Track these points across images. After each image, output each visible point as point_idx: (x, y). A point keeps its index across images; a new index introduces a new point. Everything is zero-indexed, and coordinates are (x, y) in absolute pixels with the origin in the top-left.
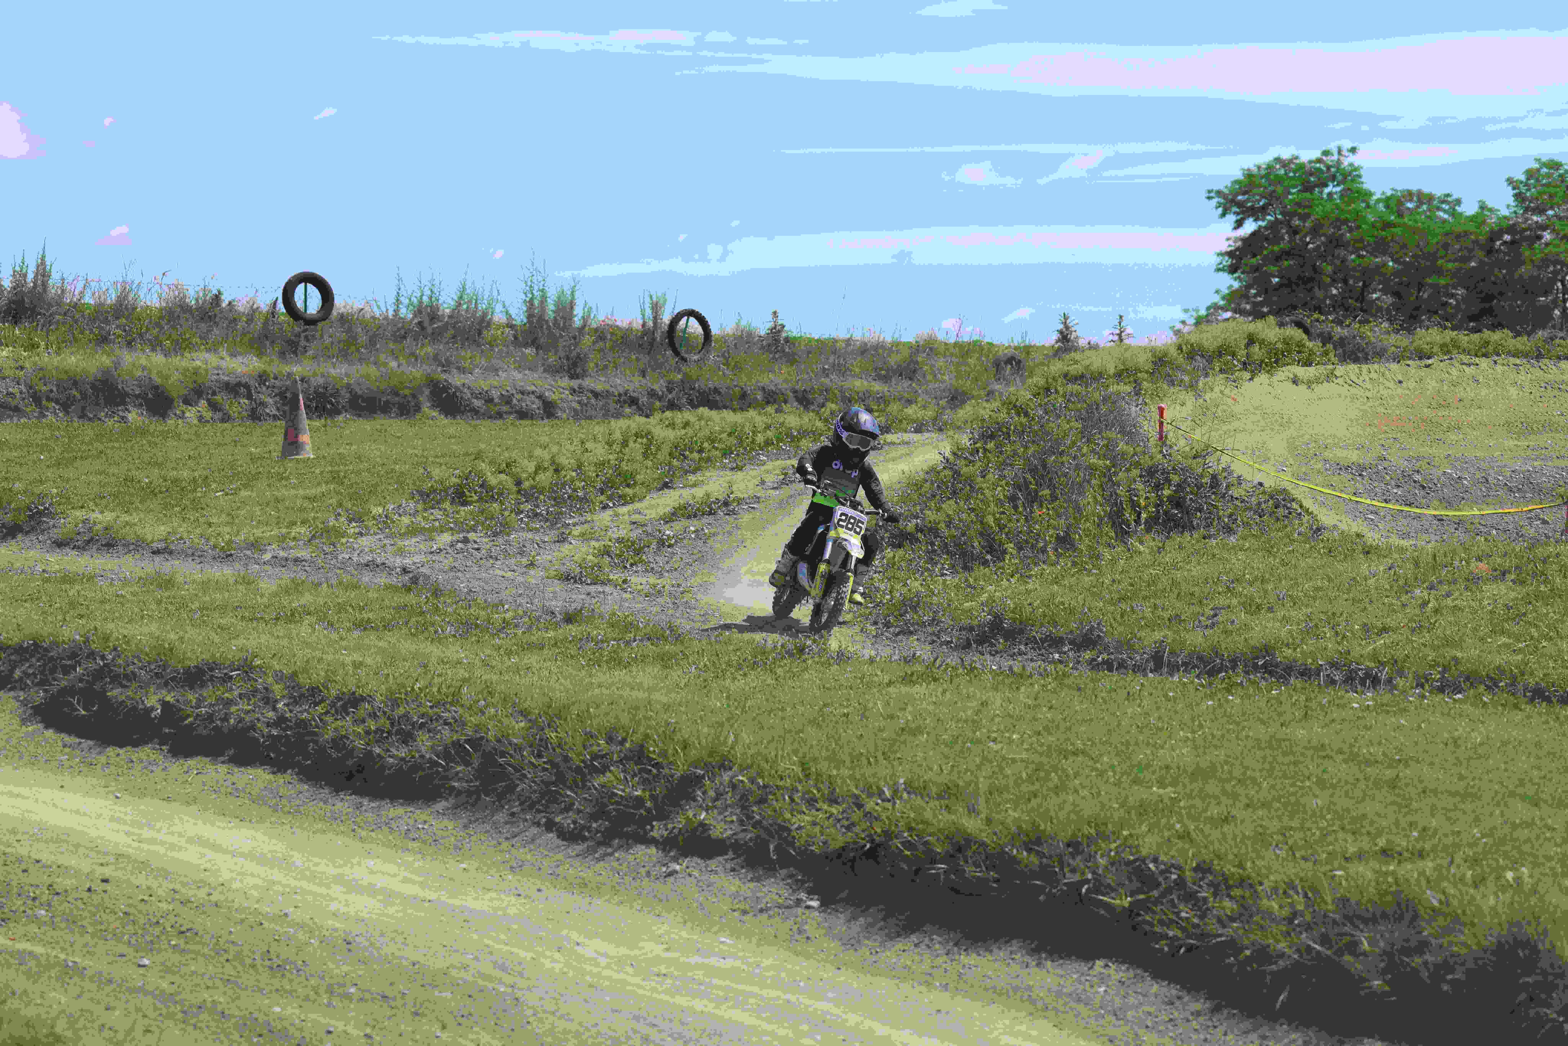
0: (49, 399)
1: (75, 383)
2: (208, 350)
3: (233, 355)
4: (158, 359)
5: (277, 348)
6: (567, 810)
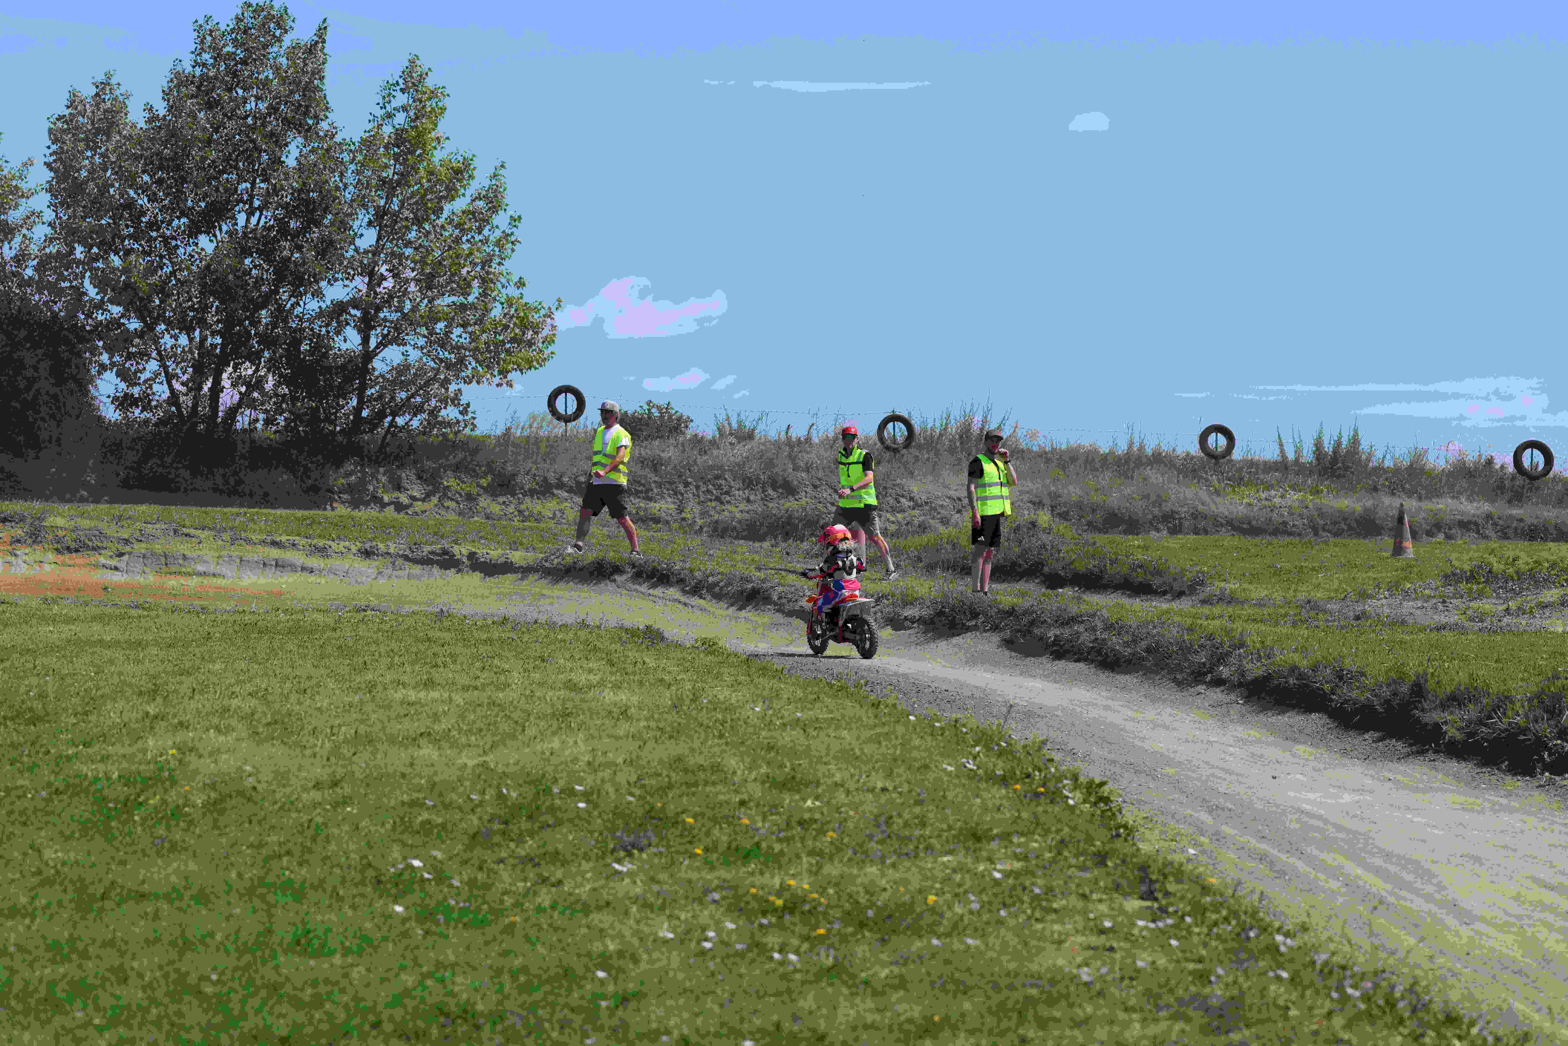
0: (1324, 530)
1: (1345, 519)
2: (1452, 497)
3: (1470, 501)
5: (1507, 496)
6: (1182, 672)
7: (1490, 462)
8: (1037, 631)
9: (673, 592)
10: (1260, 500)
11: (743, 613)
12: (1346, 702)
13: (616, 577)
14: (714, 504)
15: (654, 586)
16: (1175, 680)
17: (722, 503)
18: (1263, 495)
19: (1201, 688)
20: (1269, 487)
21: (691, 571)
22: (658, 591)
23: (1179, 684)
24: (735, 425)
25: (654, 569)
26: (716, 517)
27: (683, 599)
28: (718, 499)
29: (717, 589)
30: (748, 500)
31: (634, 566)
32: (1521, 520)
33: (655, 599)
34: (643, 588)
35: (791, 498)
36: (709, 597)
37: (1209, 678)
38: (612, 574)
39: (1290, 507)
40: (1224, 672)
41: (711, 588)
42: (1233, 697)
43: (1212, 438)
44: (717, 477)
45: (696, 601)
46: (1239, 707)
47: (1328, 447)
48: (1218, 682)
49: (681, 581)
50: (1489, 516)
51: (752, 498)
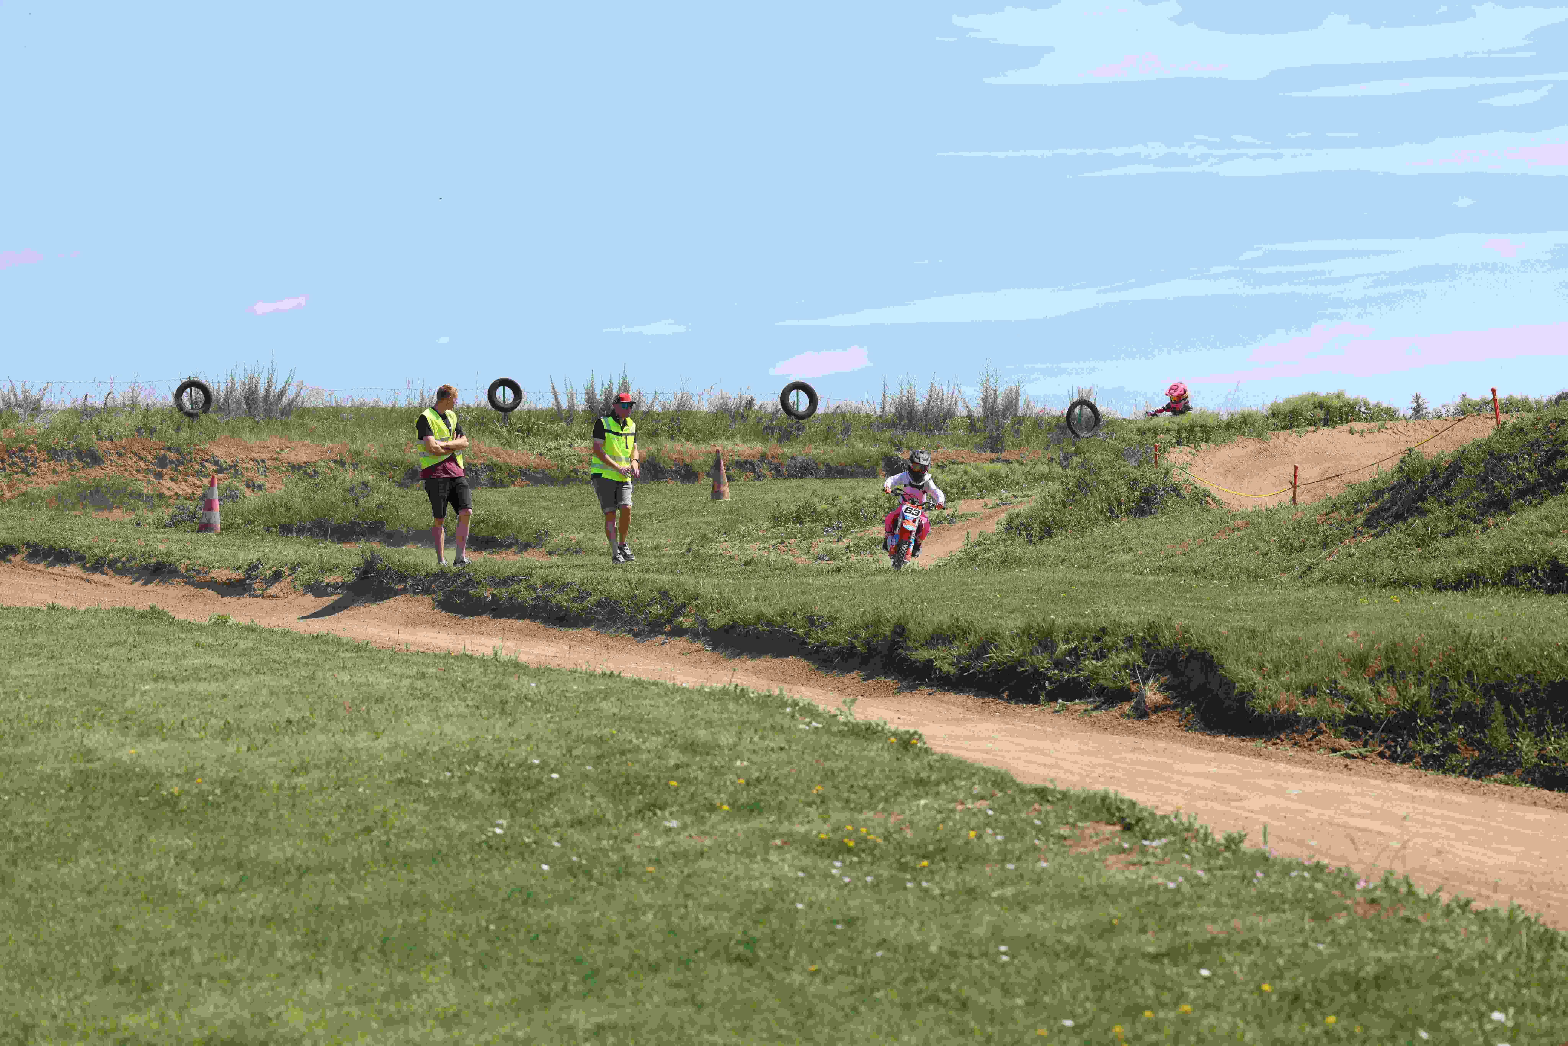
2: (727, 439)
3: (744, 442)
4: (691, 446)
5: (776, 436)
6: (638, 623)
7: (750, 403)
8: (472, 591)
9: (72, 569)
10: (550, 450)
11: (149, 587)
12: (825, 644)
13: (11, 557)
14: (20, 476)
15: (51, 564)
16: (631, 631)
17: (29, 475)
18: (553, 444)
19: (661, 638)
20: (557, 437)
21: (90, 548)
22: (57, 569)
23: (636, 635)
24: (21, 397)
25: (51, 547)
26: (24, 489)
27: (84, 576)
28: (24, 471)
29: (119, 565)
30: (54, 471)
31: (28, 545)
32: (793, 458)
33: (55, 577)
34: (40, 567)
35: (98, 467)
36: (112, 573)
37: (668, 628)
38: (6, 554)
39: (579, 456)
40: (685, 621)
41: (112, 564)
42: (699, 644)
43: (499, 392)
44: (22, 450)
45: (97, 577)
46: (708, 654)
47: (599, 396)
48: (678, 632)
49: (80, 559)
50: (763, 457)
51: (58, 469)
